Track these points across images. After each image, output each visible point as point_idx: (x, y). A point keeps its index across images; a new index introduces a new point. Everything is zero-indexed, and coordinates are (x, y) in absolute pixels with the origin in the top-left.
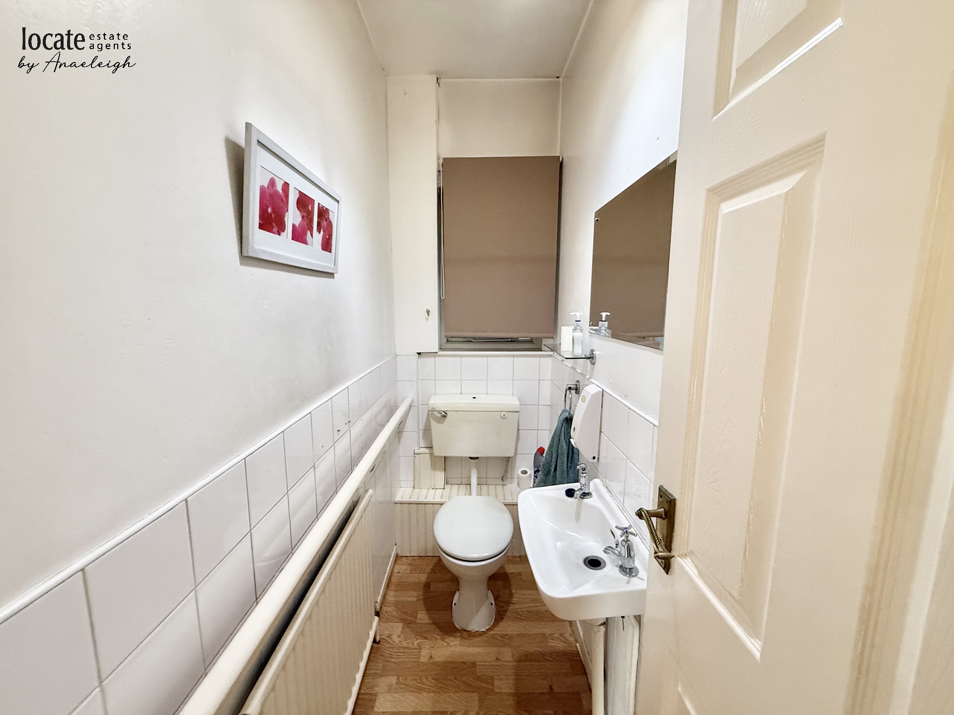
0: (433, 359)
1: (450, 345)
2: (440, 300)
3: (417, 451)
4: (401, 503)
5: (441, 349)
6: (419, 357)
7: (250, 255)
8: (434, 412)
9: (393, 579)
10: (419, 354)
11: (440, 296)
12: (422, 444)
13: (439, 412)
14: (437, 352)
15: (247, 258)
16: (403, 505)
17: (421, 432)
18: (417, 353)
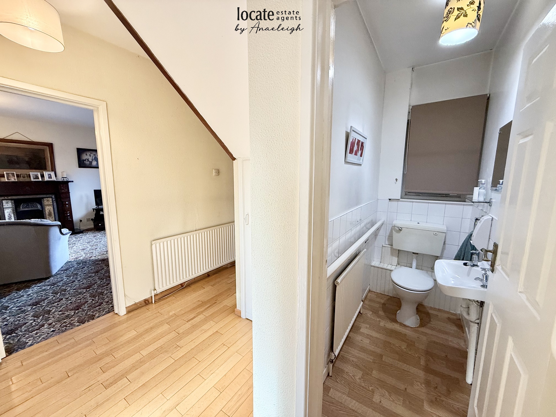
0: (397, 202)
1: (406, 197)
2: (404, 174)
3: (384, 245)
4: (374, 267)
5: (401, 198)
6: (389, 201)
7: (347, 161)
8: (395, 227)
9: (368, 297)
10: (390, 199)
11: (404, 172)
12: (387, 243)
13: (398, 227)
14: (399, 199)
15: (346, 162)
16: (375, 268)
17: (387, 237)
18: (389, 199)
